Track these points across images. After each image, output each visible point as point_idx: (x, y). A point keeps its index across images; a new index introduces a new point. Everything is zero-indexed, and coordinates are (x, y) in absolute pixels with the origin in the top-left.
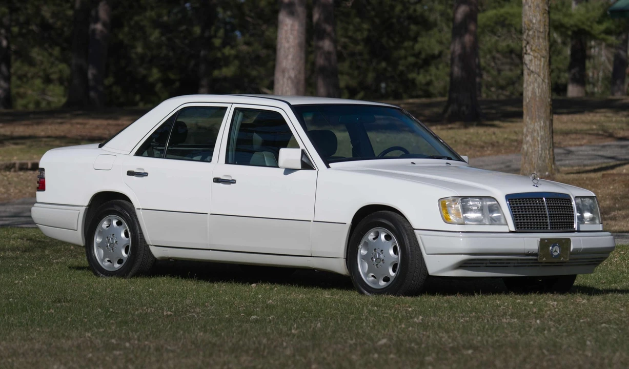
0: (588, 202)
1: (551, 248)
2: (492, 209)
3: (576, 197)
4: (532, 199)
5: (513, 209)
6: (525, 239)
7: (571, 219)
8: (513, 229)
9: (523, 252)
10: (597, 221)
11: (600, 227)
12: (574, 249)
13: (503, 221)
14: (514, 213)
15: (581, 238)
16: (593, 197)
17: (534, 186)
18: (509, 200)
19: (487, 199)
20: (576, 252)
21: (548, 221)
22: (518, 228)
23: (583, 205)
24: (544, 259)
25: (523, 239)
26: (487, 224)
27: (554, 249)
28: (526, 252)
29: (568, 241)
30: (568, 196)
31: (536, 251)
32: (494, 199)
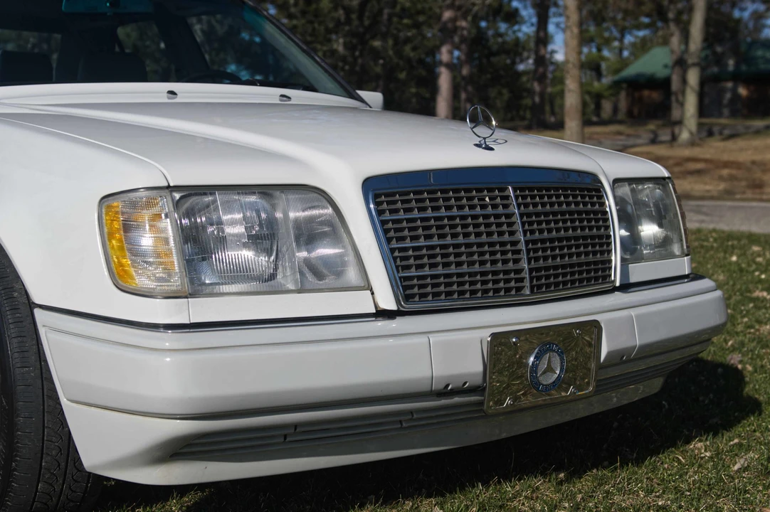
0: (649, 193)
1: (532, 359)
2: (308, 234)
3: (617, 181)
4: (467, 191)
5: (387, 231)
6: (433, 338)
7: (602, 253)
8: (388, 303)
9: (425, 387)
10: (676, 249)
11: (683, 265)
12: (609, 354)
13: (352, 275)
14: (394, 244)
15: (633, 312)
16: (664, 178)
17: (476, 145)
18: (376, 196)
19: (292, 196)
20: (619, 358)
21: (524, 265)
22: (408, 298)
23: (638, 203)
24: (508, 401)
25: (424, 339)
26: (291, 286)
27: (544, 365)
28: (438, 386)
29: (593, 328)
30: (594, 177)
31: (478, 381)
32: (319, 195)
